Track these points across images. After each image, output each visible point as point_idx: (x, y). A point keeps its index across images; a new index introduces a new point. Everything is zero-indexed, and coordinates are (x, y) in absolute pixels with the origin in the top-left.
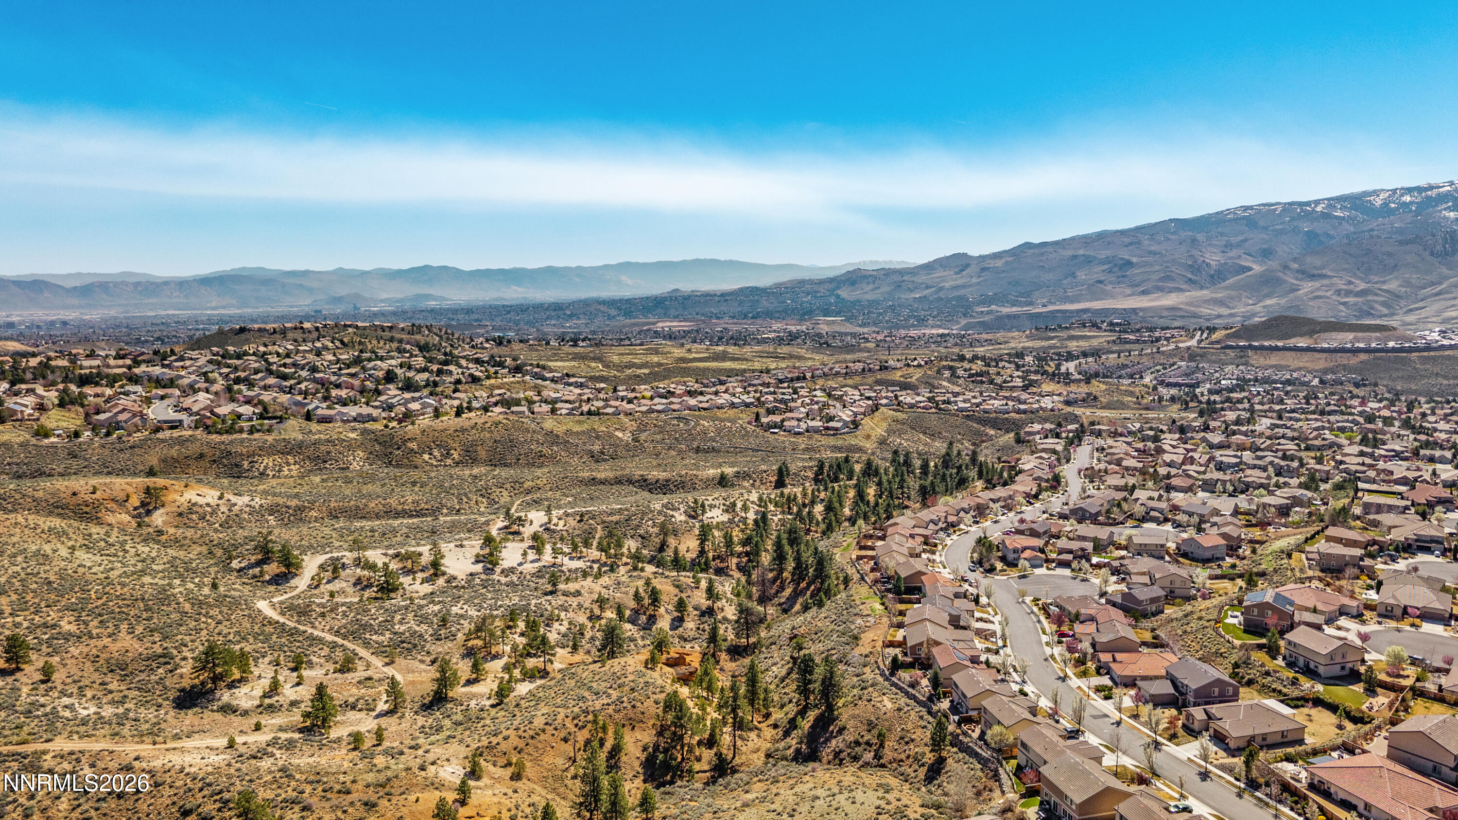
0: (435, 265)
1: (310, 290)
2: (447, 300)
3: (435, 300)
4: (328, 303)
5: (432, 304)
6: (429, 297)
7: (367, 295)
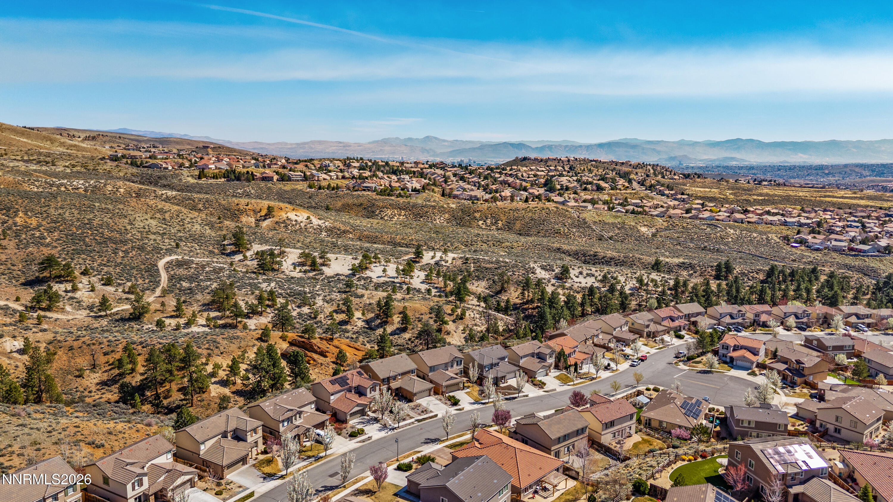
0: (744, 138)
1: (659, 152)
2: (746, 161)
3: (737, 161)
4: (666, 160)
5: (734, 163)
6: (733, 159)
7: (691, 156)
